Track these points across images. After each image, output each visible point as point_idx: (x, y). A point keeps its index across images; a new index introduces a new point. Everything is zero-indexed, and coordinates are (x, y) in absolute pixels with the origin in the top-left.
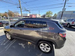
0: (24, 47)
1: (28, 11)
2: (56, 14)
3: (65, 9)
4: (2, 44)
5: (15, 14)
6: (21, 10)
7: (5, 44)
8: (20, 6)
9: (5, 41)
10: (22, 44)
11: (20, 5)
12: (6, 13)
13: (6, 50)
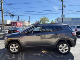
1: (13, 16)
2: (53, 21)
3: (64, 15)
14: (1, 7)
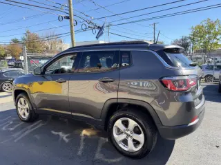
0: (67, 140)
1: (98, 28)
4: (4, 129)
5: (47, 44)
6: (71, 27)
7: (11, 129)
8: (70, 14)
9: (11, 123)
10: (60, 133)
11: (70, 10)
12: (16, 41)
13: (15, 141)
14: (68, 9)
